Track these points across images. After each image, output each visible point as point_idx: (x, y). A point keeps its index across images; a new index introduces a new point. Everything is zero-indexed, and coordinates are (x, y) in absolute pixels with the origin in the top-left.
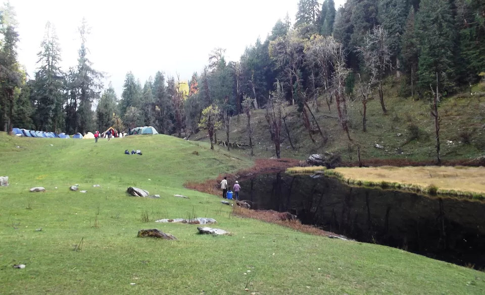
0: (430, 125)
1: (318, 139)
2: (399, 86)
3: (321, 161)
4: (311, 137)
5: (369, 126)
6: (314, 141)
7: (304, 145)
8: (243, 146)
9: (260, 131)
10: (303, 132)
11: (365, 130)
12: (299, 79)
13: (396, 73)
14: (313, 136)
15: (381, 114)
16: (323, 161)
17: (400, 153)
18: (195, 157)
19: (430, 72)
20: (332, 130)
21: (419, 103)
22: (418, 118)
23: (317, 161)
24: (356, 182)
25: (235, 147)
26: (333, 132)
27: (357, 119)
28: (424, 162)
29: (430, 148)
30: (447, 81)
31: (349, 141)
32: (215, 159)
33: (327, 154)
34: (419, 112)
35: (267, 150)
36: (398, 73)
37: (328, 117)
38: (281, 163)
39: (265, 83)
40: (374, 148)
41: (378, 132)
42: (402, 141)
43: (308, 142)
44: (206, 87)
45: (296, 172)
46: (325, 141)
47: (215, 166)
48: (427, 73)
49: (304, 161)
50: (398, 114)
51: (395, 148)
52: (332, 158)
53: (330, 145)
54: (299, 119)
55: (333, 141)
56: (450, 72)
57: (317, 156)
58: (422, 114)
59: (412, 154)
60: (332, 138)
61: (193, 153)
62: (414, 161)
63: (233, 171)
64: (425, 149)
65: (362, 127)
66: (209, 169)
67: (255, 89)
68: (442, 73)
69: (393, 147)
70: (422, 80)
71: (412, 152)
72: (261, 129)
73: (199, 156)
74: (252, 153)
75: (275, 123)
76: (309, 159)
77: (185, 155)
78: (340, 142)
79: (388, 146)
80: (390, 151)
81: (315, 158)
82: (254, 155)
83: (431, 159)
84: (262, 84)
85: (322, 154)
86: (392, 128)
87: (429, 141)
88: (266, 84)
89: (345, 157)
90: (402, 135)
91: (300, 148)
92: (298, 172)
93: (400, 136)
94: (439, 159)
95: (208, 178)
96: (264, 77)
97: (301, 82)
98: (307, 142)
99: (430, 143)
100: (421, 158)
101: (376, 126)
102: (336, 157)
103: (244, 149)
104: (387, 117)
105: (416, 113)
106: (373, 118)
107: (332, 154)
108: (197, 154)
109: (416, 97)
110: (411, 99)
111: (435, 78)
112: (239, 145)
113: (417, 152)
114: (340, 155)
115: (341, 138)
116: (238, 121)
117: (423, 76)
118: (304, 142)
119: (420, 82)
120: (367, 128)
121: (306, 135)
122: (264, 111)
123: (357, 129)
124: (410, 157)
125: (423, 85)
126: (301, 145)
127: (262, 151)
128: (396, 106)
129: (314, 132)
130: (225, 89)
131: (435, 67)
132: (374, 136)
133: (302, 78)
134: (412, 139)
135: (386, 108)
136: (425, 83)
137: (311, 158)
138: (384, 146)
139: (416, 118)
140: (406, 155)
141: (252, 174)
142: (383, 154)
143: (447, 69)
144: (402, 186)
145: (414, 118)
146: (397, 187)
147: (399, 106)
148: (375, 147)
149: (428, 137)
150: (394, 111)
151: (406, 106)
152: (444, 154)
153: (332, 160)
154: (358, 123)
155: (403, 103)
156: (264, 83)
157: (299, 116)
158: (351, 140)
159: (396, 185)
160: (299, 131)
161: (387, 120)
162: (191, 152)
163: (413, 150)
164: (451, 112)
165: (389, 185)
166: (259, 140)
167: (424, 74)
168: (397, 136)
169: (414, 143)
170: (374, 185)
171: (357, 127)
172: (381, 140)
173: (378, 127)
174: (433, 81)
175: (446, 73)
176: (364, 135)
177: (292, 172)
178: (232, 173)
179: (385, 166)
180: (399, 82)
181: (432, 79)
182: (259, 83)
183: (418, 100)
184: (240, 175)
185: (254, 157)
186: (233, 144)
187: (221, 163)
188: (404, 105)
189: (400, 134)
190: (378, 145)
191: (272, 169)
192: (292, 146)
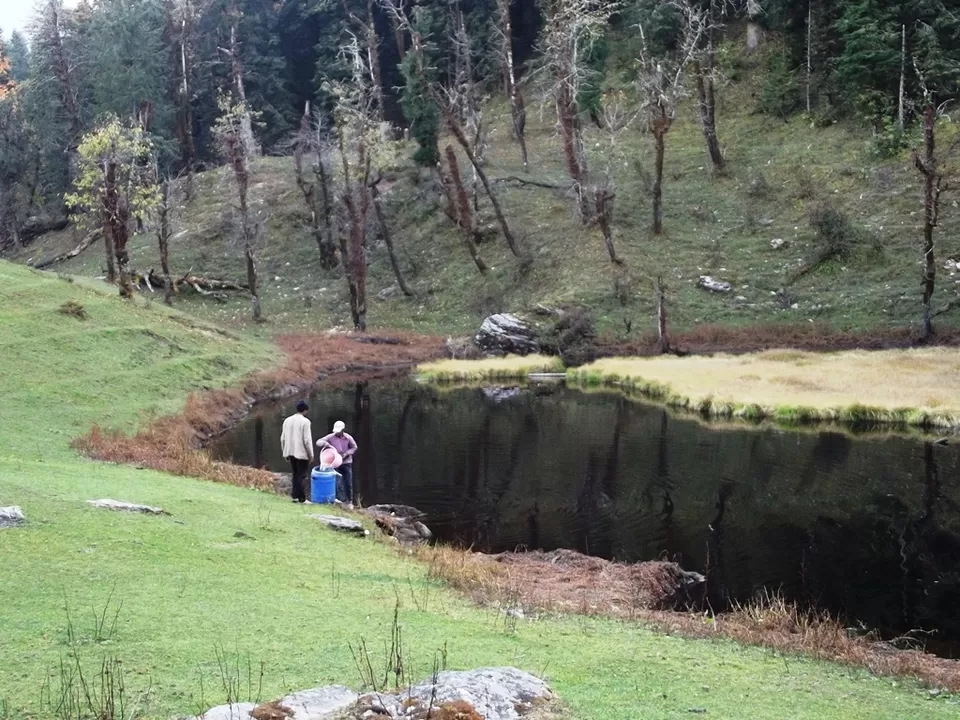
0: (878, 211)
1: (499, 260)
2: (757, 78)
3: (523, 338)
4: (473, 253)
5: (670, 216)
6: (482, 267)
7: (445, 281)
8: (217, 288)
9: (277, 235)
10: (437, 238)
11: (657, 228)
12: (422, 42)
13: (743, 33)
14: (478, 249)
15: (704, 172)
16: (533, 336)
17: (787, 306)
18: (71, 327)
19: (881, 25)
20: (546, 229)
21: (833, 135)
22: (836, 187)
23: (512, 337)
24: (738, 412)
25: (186, 292)
26: (549, 236)
27: (625, 190)
28: (875, 334)
29: (887, 287)
30: (936, 56)
31: (611, 267)
32: (149, 333)
33: (541, 314)
34: (838, 166)
35: (308, 303)
36: (752, 33)
37: (525, 183)
38: (378, 347)
39: (279, 62)
40: (698, 292)
41: (704, 236)
42: (788, 266)
43: (460, 272)
44: (60, 67)
45: (458, 379)
46: (525, 268)
47: (159, 363)
48: (872, 27)
49: (461, 341)
50: (765, 173)
51: (769, 289)
52: (561, 327)
53: (546, 283)
54: (417, 191)
55: (554, 265)
56: (947, 22)
57: (508, 319)
58: (848, 174)
59: (829, 311)
60: (548, 255)
61: (64, 312)
62: (840, 333)
63: (228, 380)
64: (871, 291)
65: (650, 217)
66: (141, 371)
67: (244, 82)
68: (920, 26)
69: (763, 286)
70: (855, 50)
71: (830, 301)
72: (278, 227)
73: (86, 324)
74: (257, 315)
75: (347, 200)
76: (482, 333)
77: (33, 317)
78: (580, 269)
79: (746, 282)
80: (754, 299)
81: (505, 328)
82: (264, 321)
83: (899, 326)
84: (269, 65)
85: (525, 312)
86: (751, 222)
87: (882, 263)
88: (283, 66)
89: (605, 324)
90: (785, 245)
91: (431, 292)
92: (465, 379)
93: (779, 249)
94: (929, 325)
95: (152, 410)
96: (275, 39)
97: (426, 52)
98: (458, 272)
99: (886, 271)
100: (863, 324)
101: (695, 214)
102: (578, 324)
103: (220, 301)
104: (726, 182)
105: (826, 169)
106: (679, 185)
107: (560, 312)
108: (78, 313)
109: (820, 115)
110: (801, 122)
111: (896, 45)
112: (201, 286)
113: (846, 302)
114: (588, 315)
115: (581, 254)
116: (190, 198)
117: (858, 36)
118: (446, 271)
119: (845, 58)
120: (665, 222)
121: (448, 248)
122: (287, 162)
123: (630, 225)
124: (822, 320)
125: (855, 71)
126: (436, 283)
127: (290, 305)
128: (751, 144)
129: (479, 238)
130: (137, 74)
131: (898, 8)
132: (688, 248)
133: (431, 39)
134: (826, 257)
135: (724, 153)
136: (864, 61)
137: (487, 326)
138: (733, 283)
139: (829, 186)
140: (811, 313)
141: (295, 390)
142: (732, 309)
143: (938, 13)
144: (938, 420)
145: (822, 184)
146: (915, 425)
147: (764, 147)
148: (701, 286)
149: (878, 248)
150: (747, 162)
151: (786, 148)
152: (945, 308)
153: (563, 335)
154: (630, 203)
155: (773, 137)
156: (277, 60)
157: (416, 180)
158: (619, 263)
159: (911, 418)
160: (419, 234)
161: (729, 193)
162: (54, 305)
163: (830, 295)
164: (949, 166)
165: (883, 417)
166: (274, 267)
167: (862, 30)
168: (771, 250)
169: (832, 272)
170: (818, 420)
171: (630, 219)
172: (717, 263)
173: (700, 218)
174: (890, 55)
175: (935, 29)
176: (656, 245)
177: (442, 380)
178: (225, 386)
179: (772, 352)
180: (753, 66)
181: (889, 50)
182: (258, 59)
183: (828, 124)
184: (255, 395)
185: (266, 329)
186: (180, 283)
187: (175, 349)
188: (781, 142)
189: (779, 241)
190: (709, 281)
191: (351, 369)
192: (403, 288)
